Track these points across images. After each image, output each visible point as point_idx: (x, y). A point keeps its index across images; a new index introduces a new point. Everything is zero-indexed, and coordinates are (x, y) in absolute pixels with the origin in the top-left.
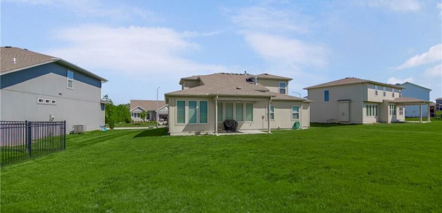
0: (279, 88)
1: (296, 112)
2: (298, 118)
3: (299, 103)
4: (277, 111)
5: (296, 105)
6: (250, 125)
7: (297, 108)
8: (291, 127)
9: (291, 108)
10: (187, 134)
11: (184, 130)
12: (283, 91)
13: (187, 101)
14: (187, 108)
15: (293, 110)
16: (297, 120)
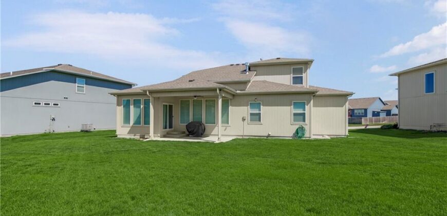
0: (292, 75)
1: (300, 111)
2: (304, 120)
3: (307, 97)
4: (264, 110)
5: (299, 99)
6: (225, 130)
7: (302, 105)
8: (292, 135)
9: (291, 105)
10: (132, 137)
11: (130, 133)
12: (298, 80)
13: (132, 99)
14: (132, 107)
15: (294, 108)
16: (301, 123)
